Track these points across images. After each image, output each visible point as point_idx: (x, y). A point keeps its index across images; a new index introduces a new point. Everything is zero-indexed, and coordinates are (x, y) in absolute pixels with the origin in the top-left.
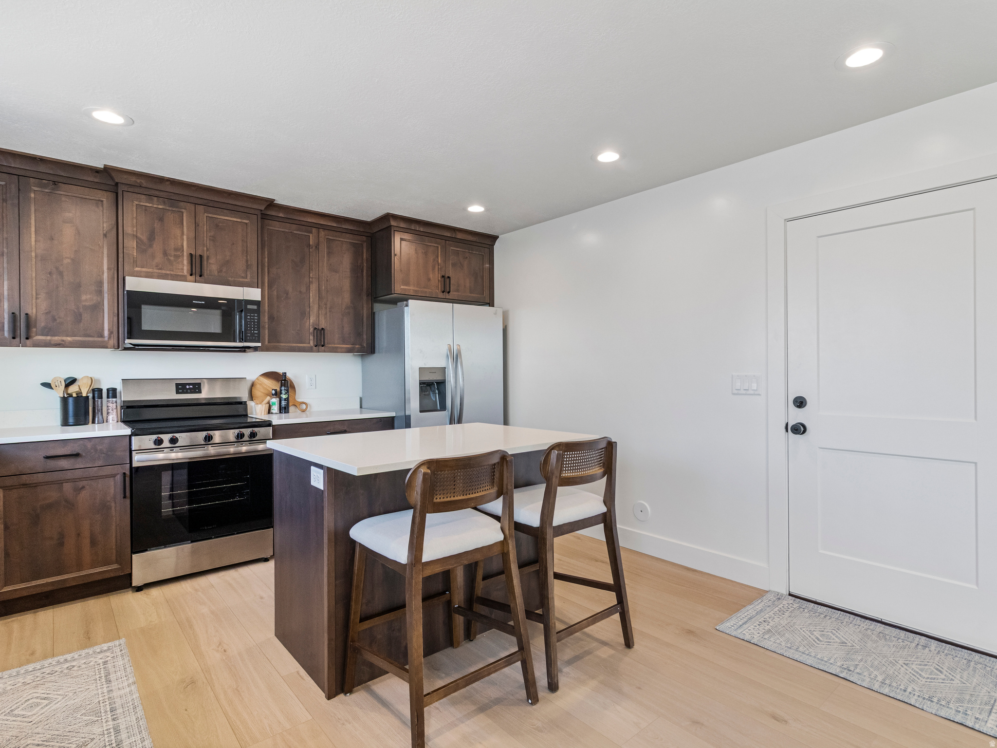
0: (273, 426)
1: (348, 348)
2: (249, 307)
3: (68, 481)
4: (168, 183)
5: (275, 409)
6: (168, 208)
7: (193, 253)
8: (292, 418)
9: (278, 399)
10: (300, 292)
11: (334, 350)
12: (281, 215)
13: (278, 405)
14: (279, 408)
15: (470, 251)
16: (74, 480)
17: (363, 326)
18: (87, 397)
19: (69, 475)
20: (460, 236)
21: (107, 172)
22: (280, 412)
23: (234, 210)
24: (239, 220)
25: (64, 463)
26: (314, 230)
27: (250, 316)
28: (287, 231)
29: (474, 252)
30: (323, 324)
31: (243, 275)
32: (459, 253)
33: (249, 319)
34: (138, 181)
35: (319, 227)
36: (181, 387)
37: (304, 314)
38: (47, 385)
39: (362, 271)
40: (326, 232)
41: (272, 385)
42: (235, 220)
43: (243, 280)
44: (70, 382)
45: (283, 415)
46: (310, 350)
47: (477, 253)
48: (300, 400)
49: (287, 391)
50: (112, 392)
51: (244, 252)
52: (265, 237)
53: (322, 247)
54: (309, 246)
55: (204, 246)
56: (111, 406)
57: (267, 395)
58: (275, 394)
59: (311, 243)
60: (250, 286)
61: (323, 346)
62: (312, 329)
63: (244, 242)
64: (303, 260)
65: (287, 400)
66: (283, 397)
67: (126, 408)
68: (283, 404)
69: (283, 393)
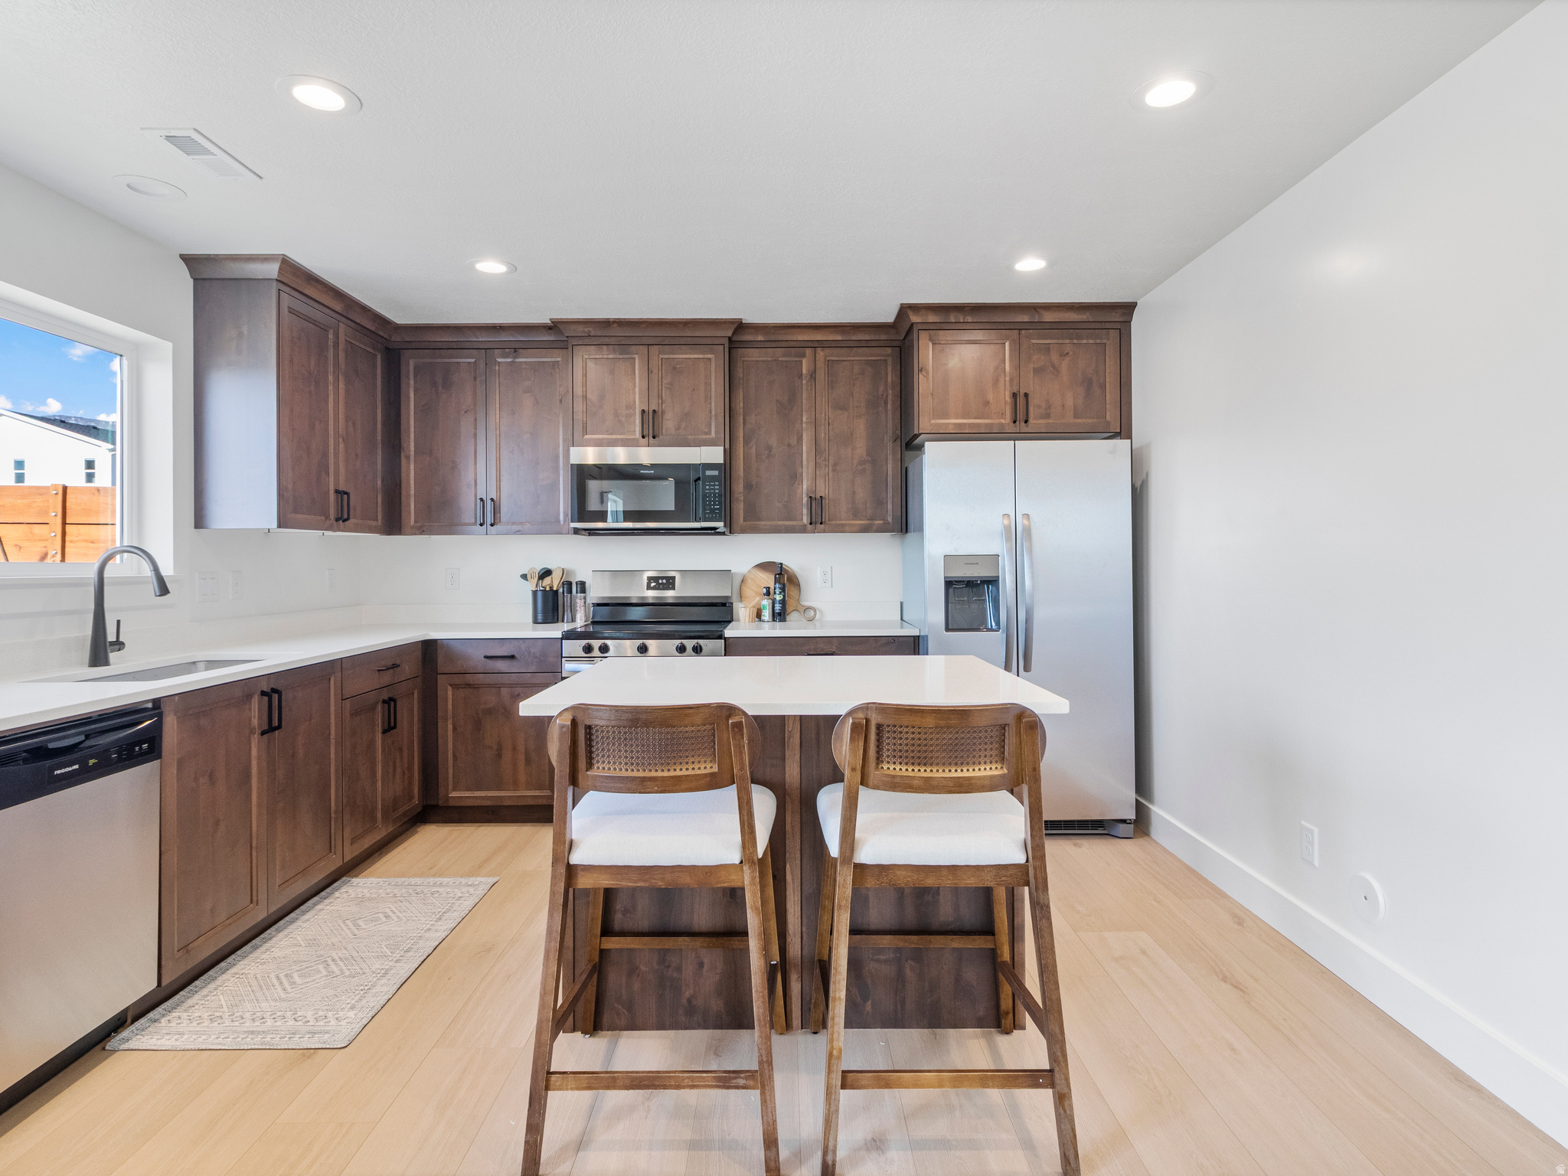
0: (725, 639)
1: (862, 524)
2: (709, 473)
3: (505, 685)
4: (615, 325)
5: (766, 615)
6: (618, 356)
7: (646, 409)
8: (793, 628)
9: (770, 601)
10: (789, 445)
11: (840, 529)
12: (760, 338)
13: (771, 610)
14: (771, 613)
15: (1075, 341)
16: (511, 686)
17: (887, 490)
18: (557, 591)
19: (506, 679)
20: (1048, 317)
21: (555, 326)
22: (774, 620)
23: (694, 344)
24: (701, 356)
25: (501, 665)
26: (808, 351)
27: (710, 485)
28: (770, 359)
29: (1085, 341)
30: (821, 491)
31: (706, 430)
32: (1049, 349)
33: (707, 489)
34: (586, 330)
35: (815, 345)
36: (653, 582)
37: (794, 478)
38: (524, 577)
39: (886, 403)
40: (827, 351)
41: (768, 579)
42: (696, 356)
43: (704, 437)
44: (547, 573)
45: (778, 624)
46: (803, 530)
47: (1091, 341)
48: (806, 604)
49: (783, 590)
50: (582, 587)
51: (708, 398)
52: (739, 373)
53: (821, 375)
54: (800, 376)
55: (660, 397)
56: (579, 603)
57: (758, 594)
58: (768, 593)
59: (804, 371)
60: (712, 443)
61: (821, 523)
62: (805, 499)
63: (708, 384)
64: (793, 397)
65: (783, 602)
66: (778, 597)
67: (599, 605)
68: (778, 607)
69: (778, 591)
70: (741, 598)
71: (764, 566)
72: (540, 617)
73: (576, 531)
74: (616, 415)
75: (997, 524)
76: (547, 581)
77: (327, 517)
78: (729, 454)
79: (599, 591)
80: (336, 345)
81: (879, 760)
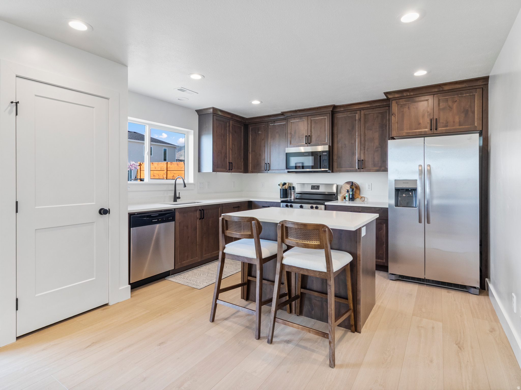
0: (325, 205)
1: (376, 169)
2: (324, 154)
4: (298, 111)
5: (347, 198)
6: (300, 120)
7: (307, 135)
8: (357, 203)
9: (349, 194)
10: (352, 143)
11: (369, 171)
12: (342, 109)
13: (349, 197)
14: (349, 198)
15: (460, 96)
18: (287, 189)
20: (446, 88)
21: (283, 114)
22: (349, 201)
23: (321, 114)
24: (323, 118)
26: (358, 112)
28: (345, 116)
29: (464, 95)
30: (362, 158)
31: (324, 140)
32: (447, 100)
33: (323, 159)
34: (291, 114)
35: (360, 110)
36: (313, 187)
37: (353, 154)
38: (279, 185)
39: (386, 126)
40: (365, 111)
41: (348, 187)
42: (321, 118)
43: (324, 142)
44: (285, 184)
45: (351, 202)
46: (356, 171)
47: (467, 95)
48: (362, 195)
49: (353, 190)
50: (294, 188)
51: (325, 130)
52: (335, 121)
53: (362, 119)
54: (356, 120)
55: (311, 131)
56: (293, 193)
57: (345, 191)
58: (348, 192)
59: (357, 118)
60: (325, 144)
61: (362, 169)
62: (357, 161)
63: (325, 126)
64: (353, 127)
65: (353, 195)
66: (351, 193)
67: (298, 193)
68: (351, 196)
69: (351, 191)
70: (340, 193)
71: (348, 183)
72: (282, 196)
74: (299, 137)
75: (417, 169)
76: (285, 186)
77: (226, 169)
78: (331, 148)
79: (298, 189)
80: (229, 126)
81: (287, 237)
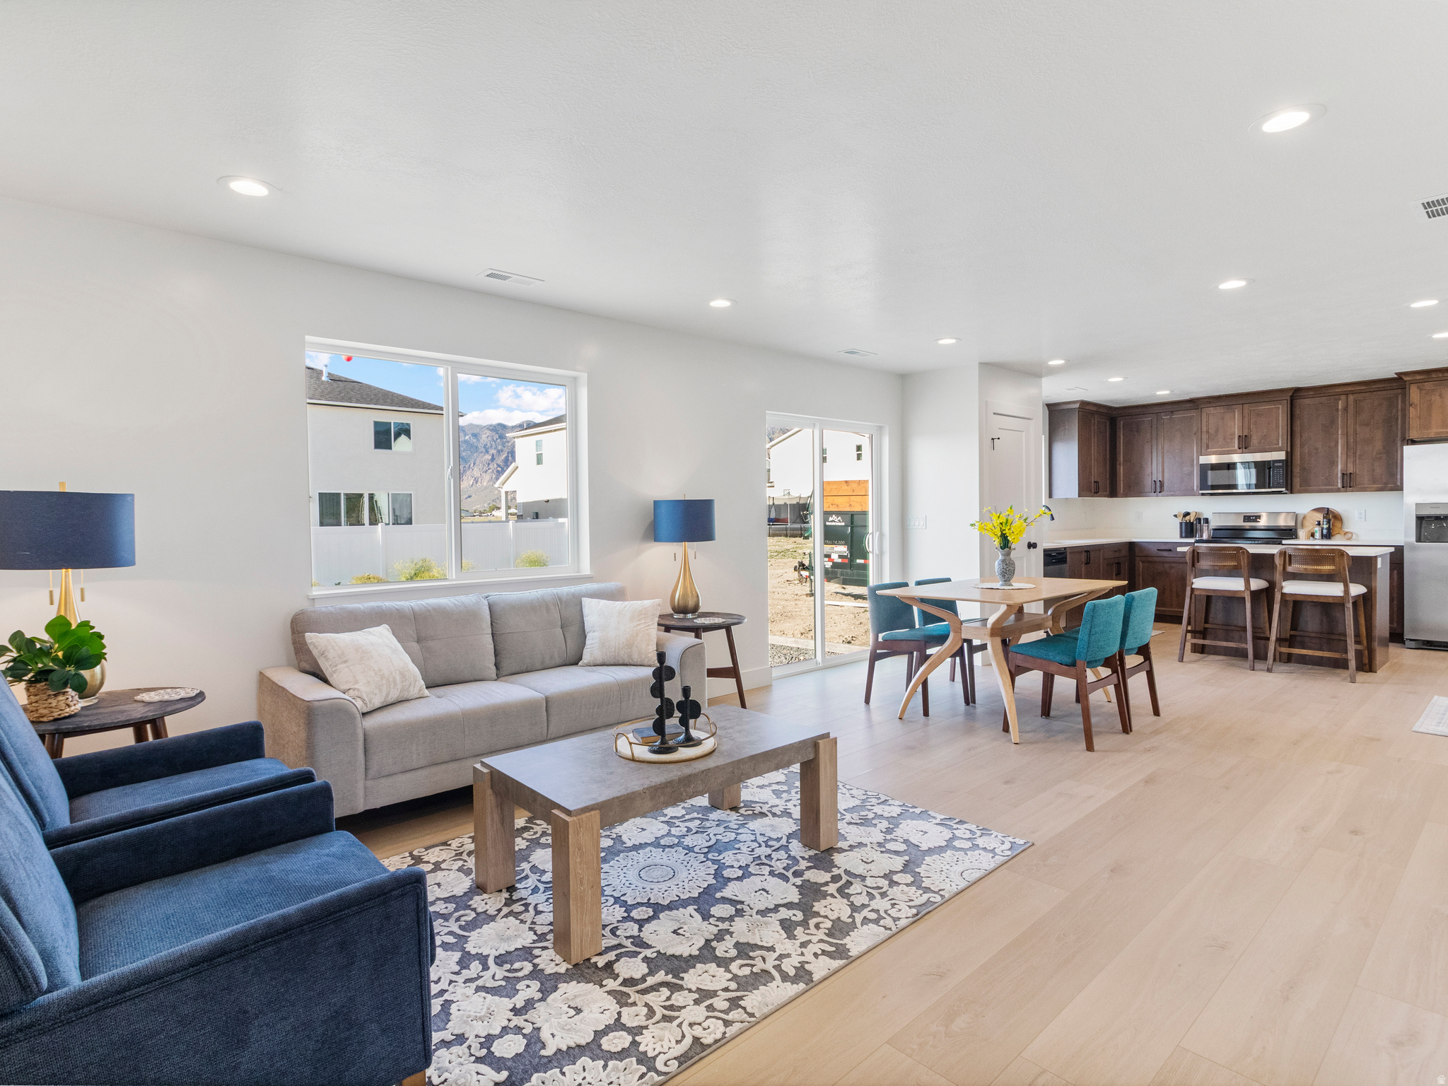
1: (1378, 487)
2: (1276, 464)
3: (1167, 562)
4: (1225, 397)
5: (1318, 535)
6: (1227, 411)
7: (1241, 435)
9: (1321, 528)
10: (1329, 447)
11: (1364, 490)
12: (1311, 394)
13: (1320, 533)
14: (1321, 535)
16: (1169, 563)
17: (1397, 468)
18: (1193, 523)
19: (1167, 560)
21: (1191, 401)
22: (1323, 538)
23: (1269, 401)
24: (1274, 407)
25: (1165, 554)
26: (1343, 397)
27: (1278, 470)
28: (1317, 403)
30: (1351, 470)
31: (1277, 443)
33: (1276, 472)
34: (1209, 401)
35: (1347, 394)
36: (1247, 518)
37: (1333, 463)
38: (1176, 516)
39: (1397, 419)
40: (1355, 395)
41: (1320, 517)
42: (1271, 407)
43: (1275, 447)
44: (1187, 514)
45: (1325, 540)
46: (1338, 491)
48: (1346, 530)
49: (1329, 522)
50: (1207, 521)
51: (1277, 427)
52: (1297, 411)
53: (1351, 409)
54: (1337, 410)
55: (1249, 428)
56: (1205, 528)
57: (1313, 524)
58: (1319, 524)
59: (1340, 407)
60: (1280, 450)
61: (1350, 487)
62: (1340, 475)
63: (1277, 420)
64: (1333, 421)
65: (1329, 529)
66: (1325, 526)
67: (1215, 529)
68: (1325, 532)
69: (1325, 523)
70: (1302, 526)
71: (1318, 510)
72: (1184, 535)
73: (1203, 494)
74: (1225, 439)
76: (1188, 518)
77: (1091, 491)
78: (1290, 455)
79: (1214, 523)
80: (1094, 424)
81: (1290, 564)
